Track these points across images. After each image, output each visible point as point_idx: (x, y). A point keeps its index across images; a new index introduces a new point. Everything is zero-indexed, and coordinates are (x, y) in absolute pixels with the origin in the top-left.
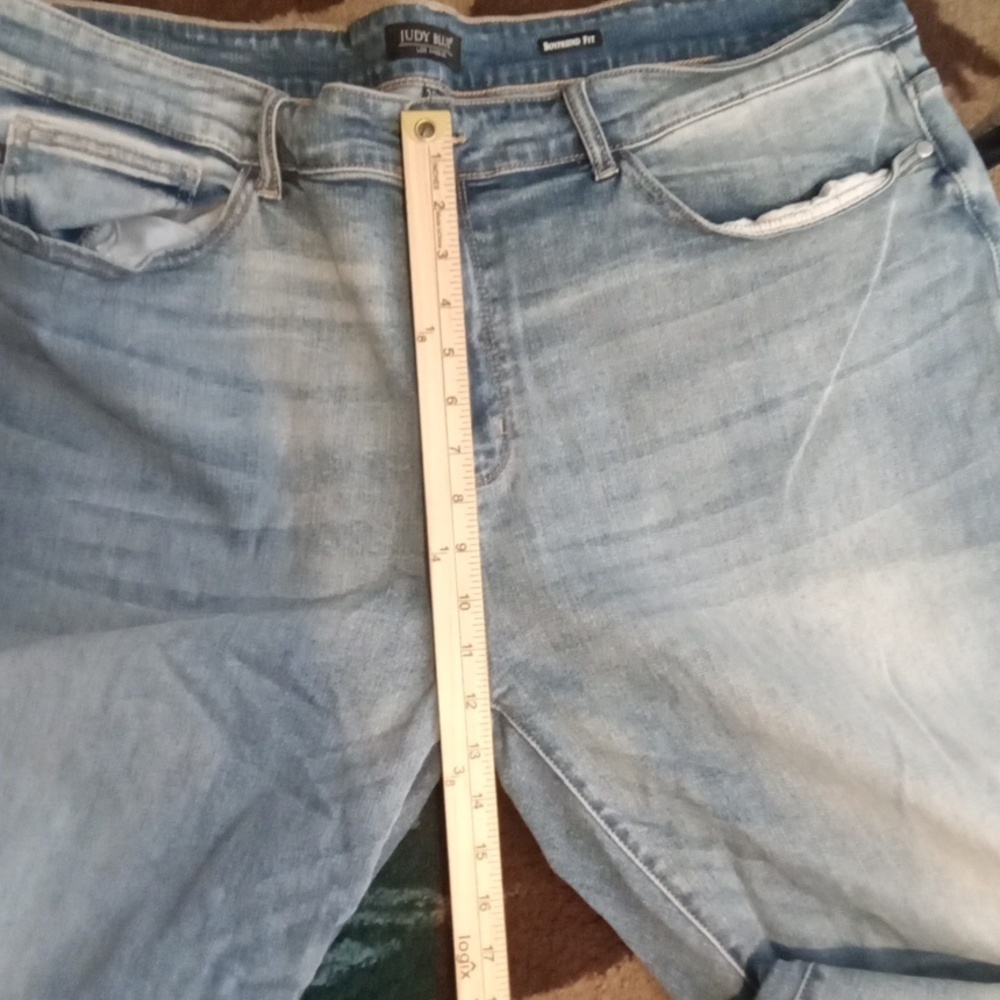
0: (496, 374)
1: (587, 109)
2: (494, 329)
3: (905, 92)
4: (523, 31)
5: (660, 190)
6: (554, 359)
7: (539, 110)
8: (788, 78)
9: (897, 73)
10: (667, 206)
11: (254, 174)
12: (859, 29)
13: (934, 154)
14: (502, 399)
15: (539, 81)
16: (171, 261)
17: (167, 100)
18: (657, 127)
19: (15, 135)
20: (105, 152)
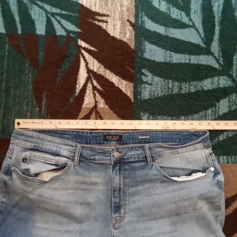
0: (124, 200)
1: (148, 151)
2: (126, 191)
3: (209, 157)
4: (135, 134)
5: (160, 170)
6: (136, 199)
7: (139, 148)
8: (188, 151)
9: (208, 153)
10: (161, 173)
11: (73, 160)
12: (201, 144)
13: (214, 171)
14: (125, 205)
15: (138, 144)
16: (55, 178)
17: (56, 147)
18: (161, 156)
19: (29, 157)
20: (44, 159)
